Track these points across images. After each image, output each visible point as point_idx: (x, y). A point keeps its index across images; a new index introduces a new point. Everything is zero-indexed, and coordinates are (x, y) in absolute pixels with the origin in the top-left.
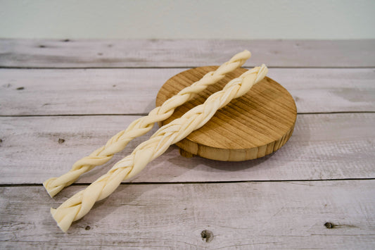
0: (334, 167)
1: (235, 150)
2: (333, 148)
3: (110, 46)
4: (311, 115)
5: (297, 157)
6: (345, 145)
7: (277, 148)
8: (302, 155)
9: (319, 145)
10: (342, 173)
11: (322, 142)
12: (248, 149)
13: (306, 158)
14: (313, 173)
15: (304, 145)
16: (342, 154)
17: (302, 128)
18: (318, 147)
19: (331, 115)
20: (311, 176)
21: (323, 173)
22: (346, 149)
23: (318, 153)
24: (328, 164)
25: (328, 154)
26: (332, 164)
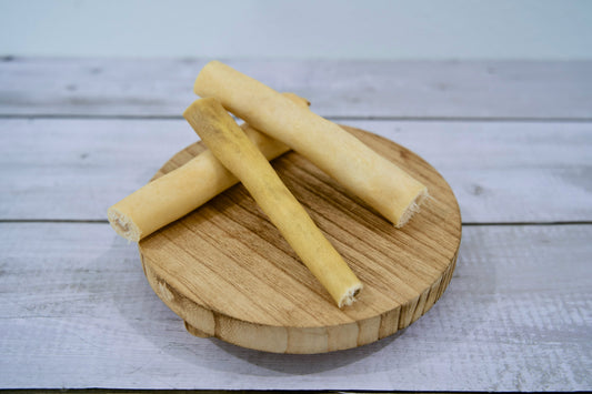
0: (553, 360)
1: (300, 330)
2: (553, 309)
3: (96, 71)
4: (507, 228)
5: (465, 333)
6: (580, 303)
7: (407, 320)
8: (479, 327)
9: (520, 303)
10: (570, 376)
11: (527, 295)
12: (332, 328)
13: (486, 333)
14: (500, 375)
15: (483, 301)
16: (574, 325)
17: (484, 260)
18: (516, 307)
19: (554, 228)
20: (495, 381)
21: (525, 374)
22: (584, 312)
23: (518, 322)
24: (539, 352)
25: (540, 326)
26: (549, 351)
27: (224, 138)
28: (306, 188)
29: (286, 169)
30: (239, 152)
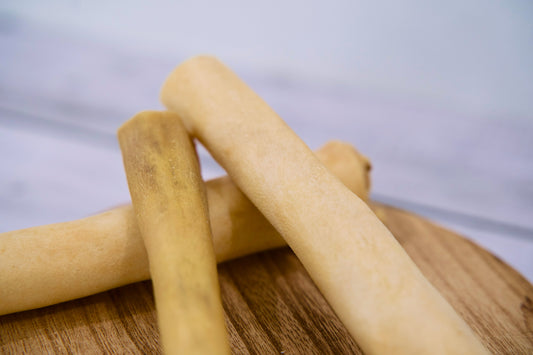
27: (153, 183)
28: (297, 316)
29: (284, 273)
30: (162, 210)
